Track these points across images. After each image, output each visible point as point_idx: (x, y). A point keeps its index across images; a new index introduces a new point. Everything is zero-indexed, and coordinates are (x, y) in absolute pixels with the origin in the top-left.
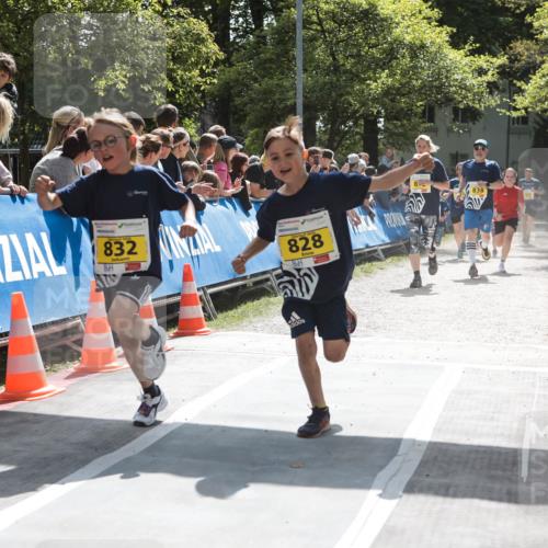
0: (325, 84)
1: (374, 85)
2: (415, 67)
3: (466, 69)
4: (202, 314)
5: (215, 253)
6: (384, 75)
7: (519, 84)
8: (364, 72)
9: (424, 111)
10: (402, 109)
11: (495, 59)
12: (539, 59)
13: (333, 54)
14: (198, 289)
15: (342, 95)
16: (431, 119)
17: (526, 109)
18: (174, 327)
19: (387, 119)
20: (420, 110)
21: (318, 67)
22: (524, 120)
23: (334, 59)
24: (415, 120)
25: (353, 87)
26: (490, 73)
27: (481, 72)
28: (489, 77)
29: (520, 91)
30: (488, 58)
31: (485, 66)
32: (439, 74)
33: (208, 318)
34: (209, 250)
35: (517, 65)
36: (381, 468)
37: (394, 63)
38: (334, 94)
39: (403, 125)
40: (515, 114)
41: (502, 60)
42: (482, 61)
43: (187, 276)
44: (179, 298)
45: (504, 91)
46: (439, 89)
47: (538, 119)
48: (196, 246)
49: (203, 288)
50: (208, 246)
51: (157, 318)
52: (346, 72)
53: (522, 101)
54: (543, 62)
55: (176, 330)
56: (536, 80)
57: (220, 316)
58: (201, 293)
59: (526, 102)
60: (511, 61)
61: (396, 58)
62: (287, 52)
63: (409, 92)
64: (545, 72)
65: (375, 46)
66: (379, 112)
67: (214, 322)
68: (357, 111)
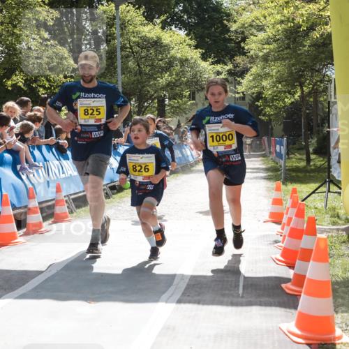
0: (134, 81)
1: (161, 81)
2: (183, 71)
3: (211, 72)
4: (67, 210)
5: (74, 176)
6: (166, 75)
7: (238, 79)
8: (155, 74)
9: (190, 95)
10: (177, 94)
11: (225, 66)
12: (249, 66)
13: (138, 65)
14: (65, 197)
15: (144, 87)
16: (194, 99)
17: (243, 93)
18: (51, 218)
19: (170, 99)
20: (188, 94)
21: (130, 72)
22: (243, 98)
23: (139, 67)
24: (185, 99)
25: (149, 82)
26: (223, 74)
27: (219, 73)
28: (222, 76)
29: (239, 83)
30: (221, 66)
31: (220, 70)
32: (196, 75)
33: (71, 212)
34: (71, 175)
35: (238, 69)
36: (164, 293)
37: (172, 68)
38: (139, 86)
39: (178, 102)
40: (237, 96)
41: (230, 66)
42: (219, 67)
43: (58, 189)
44: (54, 202)
45: (232, 83)
46: (197, 83)
47: (250, 98)
48: (63, 173)
49: (68, 196)
50: (70, 172)
51: (42, 213)
52: (146, 74)
53: (240, 89)
54: (251, 68)
55: (53, 220)
56: (248, 77)
57: (78, 210)
58: (67, 198)
59: (243, 90)
60: (235, 67)
61: (172, 66)
62: (113, 64)
63: (181, 84)
64: (252, 73)
65: (161, 60)
66: (165, 95)
67: (75, 214)
68: (153, 95)
